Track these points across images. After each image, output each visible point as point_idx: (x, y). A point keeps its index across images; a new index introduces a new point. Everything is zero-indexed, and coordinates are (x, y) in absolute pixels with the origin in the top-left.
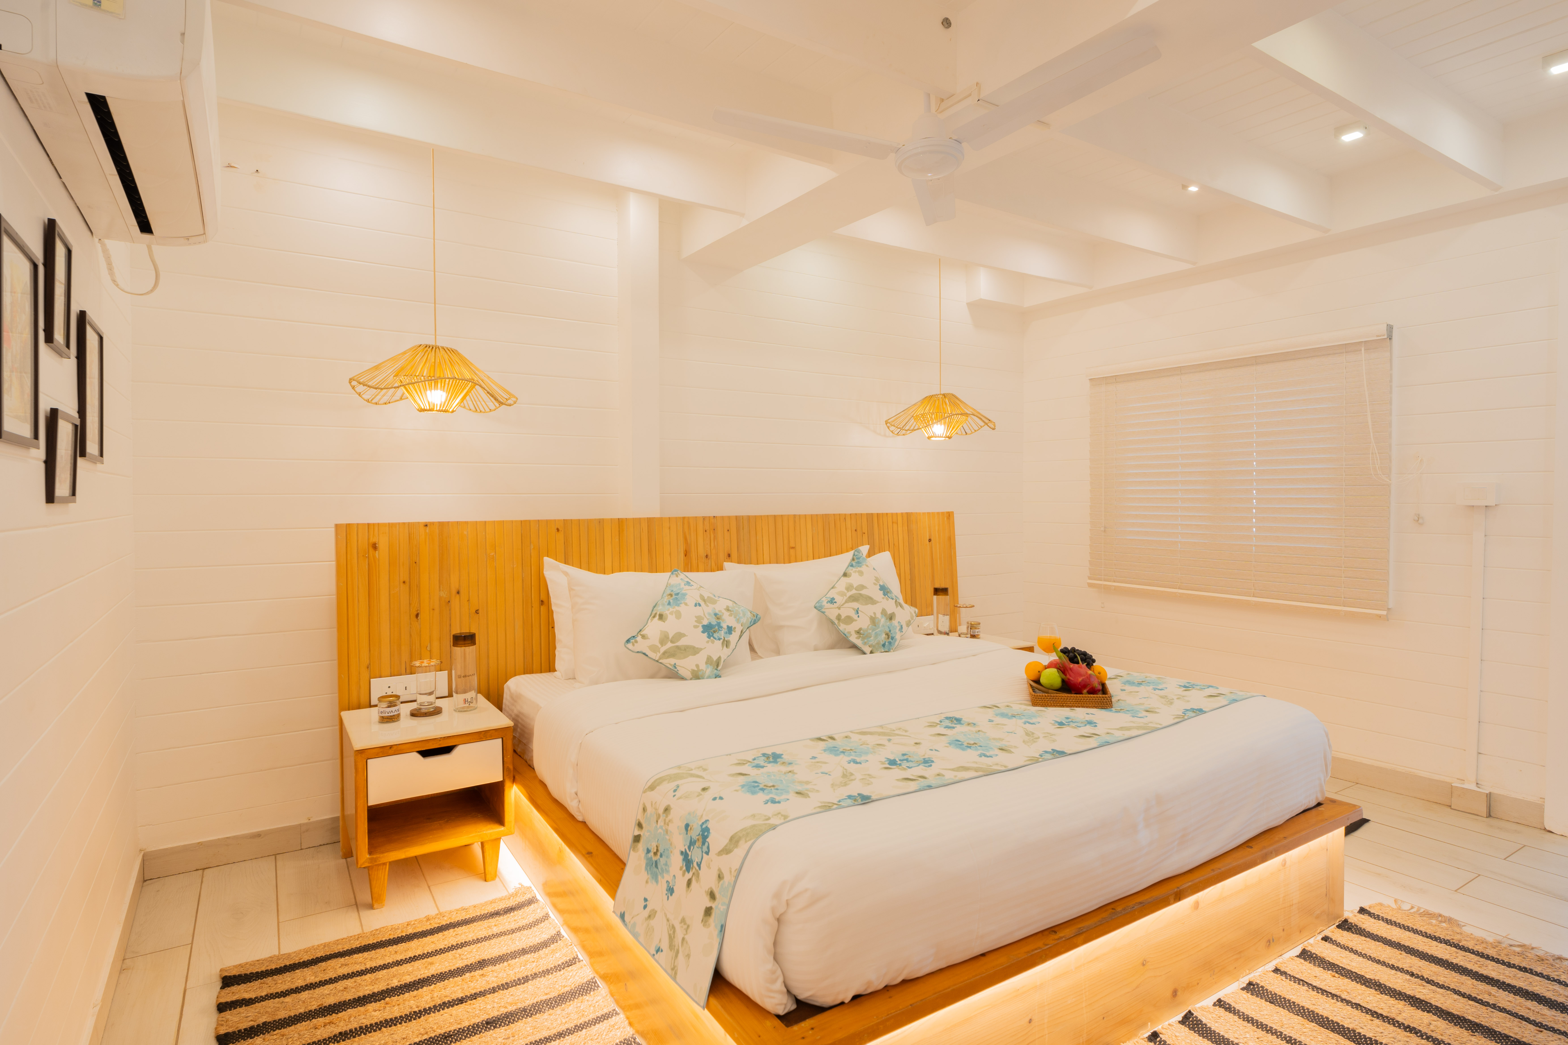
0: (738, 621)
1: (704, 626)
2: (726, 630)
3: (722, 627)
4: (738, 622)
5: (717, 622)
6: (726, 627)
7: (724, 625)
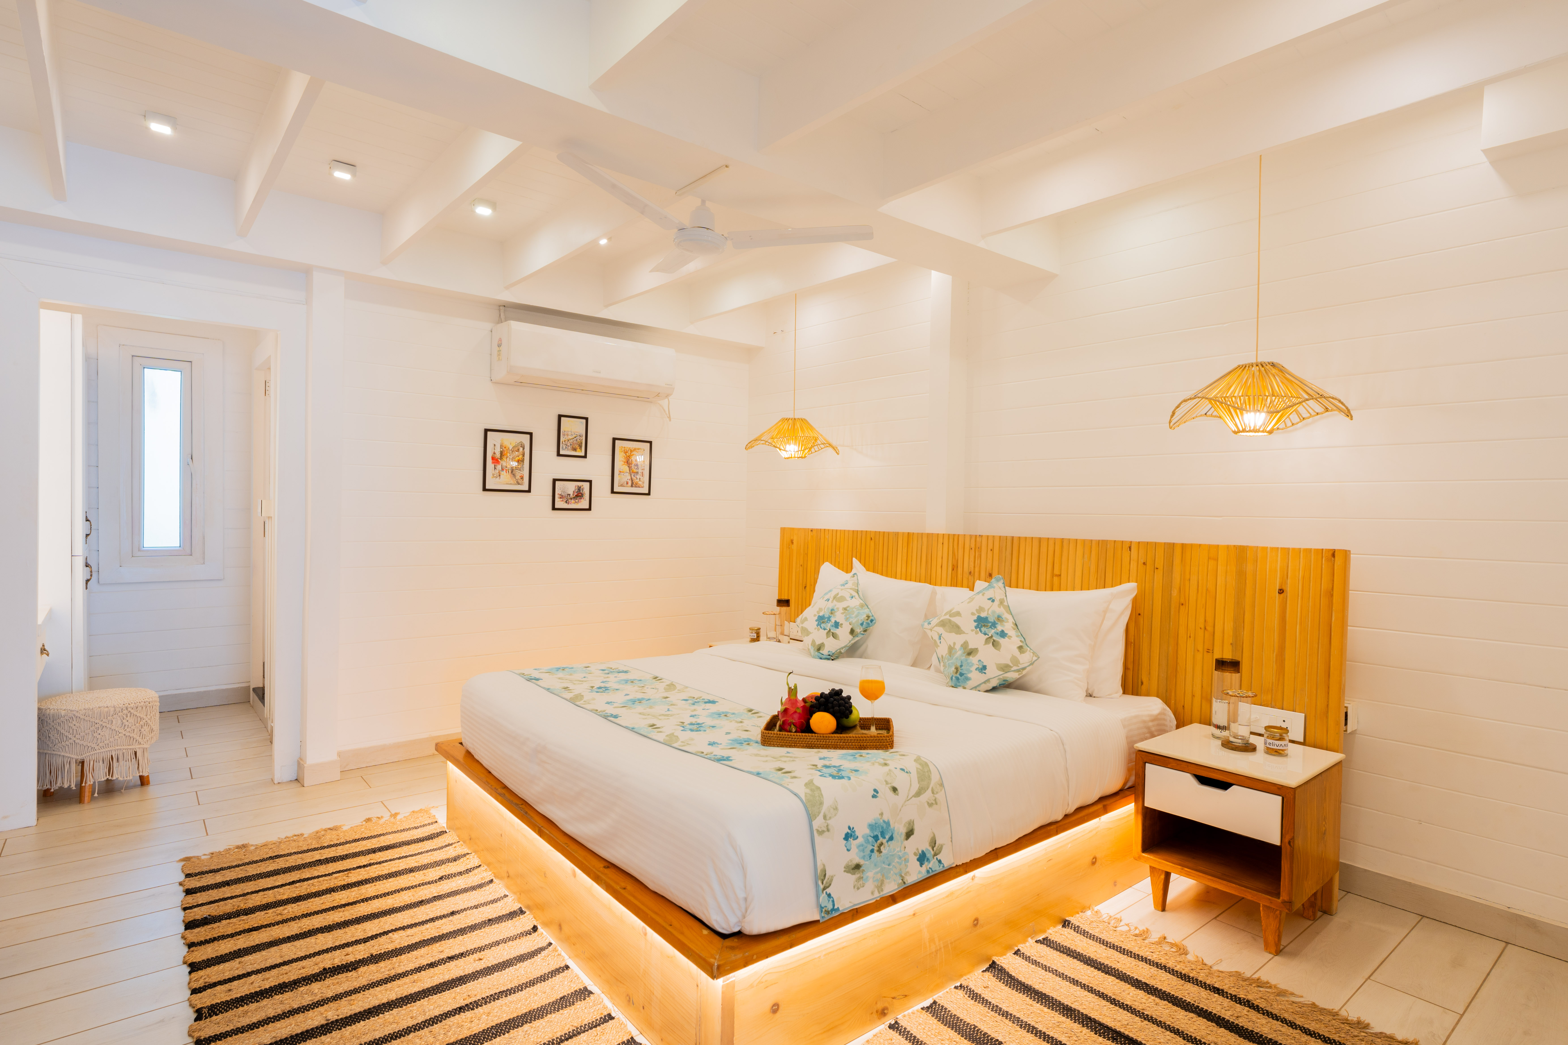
0: (847, 619)
1: (819, 616)
2: (833, 624)
3: (830, 621)
4: (846, 620)
6: (833, 622)
7: (833, 620)
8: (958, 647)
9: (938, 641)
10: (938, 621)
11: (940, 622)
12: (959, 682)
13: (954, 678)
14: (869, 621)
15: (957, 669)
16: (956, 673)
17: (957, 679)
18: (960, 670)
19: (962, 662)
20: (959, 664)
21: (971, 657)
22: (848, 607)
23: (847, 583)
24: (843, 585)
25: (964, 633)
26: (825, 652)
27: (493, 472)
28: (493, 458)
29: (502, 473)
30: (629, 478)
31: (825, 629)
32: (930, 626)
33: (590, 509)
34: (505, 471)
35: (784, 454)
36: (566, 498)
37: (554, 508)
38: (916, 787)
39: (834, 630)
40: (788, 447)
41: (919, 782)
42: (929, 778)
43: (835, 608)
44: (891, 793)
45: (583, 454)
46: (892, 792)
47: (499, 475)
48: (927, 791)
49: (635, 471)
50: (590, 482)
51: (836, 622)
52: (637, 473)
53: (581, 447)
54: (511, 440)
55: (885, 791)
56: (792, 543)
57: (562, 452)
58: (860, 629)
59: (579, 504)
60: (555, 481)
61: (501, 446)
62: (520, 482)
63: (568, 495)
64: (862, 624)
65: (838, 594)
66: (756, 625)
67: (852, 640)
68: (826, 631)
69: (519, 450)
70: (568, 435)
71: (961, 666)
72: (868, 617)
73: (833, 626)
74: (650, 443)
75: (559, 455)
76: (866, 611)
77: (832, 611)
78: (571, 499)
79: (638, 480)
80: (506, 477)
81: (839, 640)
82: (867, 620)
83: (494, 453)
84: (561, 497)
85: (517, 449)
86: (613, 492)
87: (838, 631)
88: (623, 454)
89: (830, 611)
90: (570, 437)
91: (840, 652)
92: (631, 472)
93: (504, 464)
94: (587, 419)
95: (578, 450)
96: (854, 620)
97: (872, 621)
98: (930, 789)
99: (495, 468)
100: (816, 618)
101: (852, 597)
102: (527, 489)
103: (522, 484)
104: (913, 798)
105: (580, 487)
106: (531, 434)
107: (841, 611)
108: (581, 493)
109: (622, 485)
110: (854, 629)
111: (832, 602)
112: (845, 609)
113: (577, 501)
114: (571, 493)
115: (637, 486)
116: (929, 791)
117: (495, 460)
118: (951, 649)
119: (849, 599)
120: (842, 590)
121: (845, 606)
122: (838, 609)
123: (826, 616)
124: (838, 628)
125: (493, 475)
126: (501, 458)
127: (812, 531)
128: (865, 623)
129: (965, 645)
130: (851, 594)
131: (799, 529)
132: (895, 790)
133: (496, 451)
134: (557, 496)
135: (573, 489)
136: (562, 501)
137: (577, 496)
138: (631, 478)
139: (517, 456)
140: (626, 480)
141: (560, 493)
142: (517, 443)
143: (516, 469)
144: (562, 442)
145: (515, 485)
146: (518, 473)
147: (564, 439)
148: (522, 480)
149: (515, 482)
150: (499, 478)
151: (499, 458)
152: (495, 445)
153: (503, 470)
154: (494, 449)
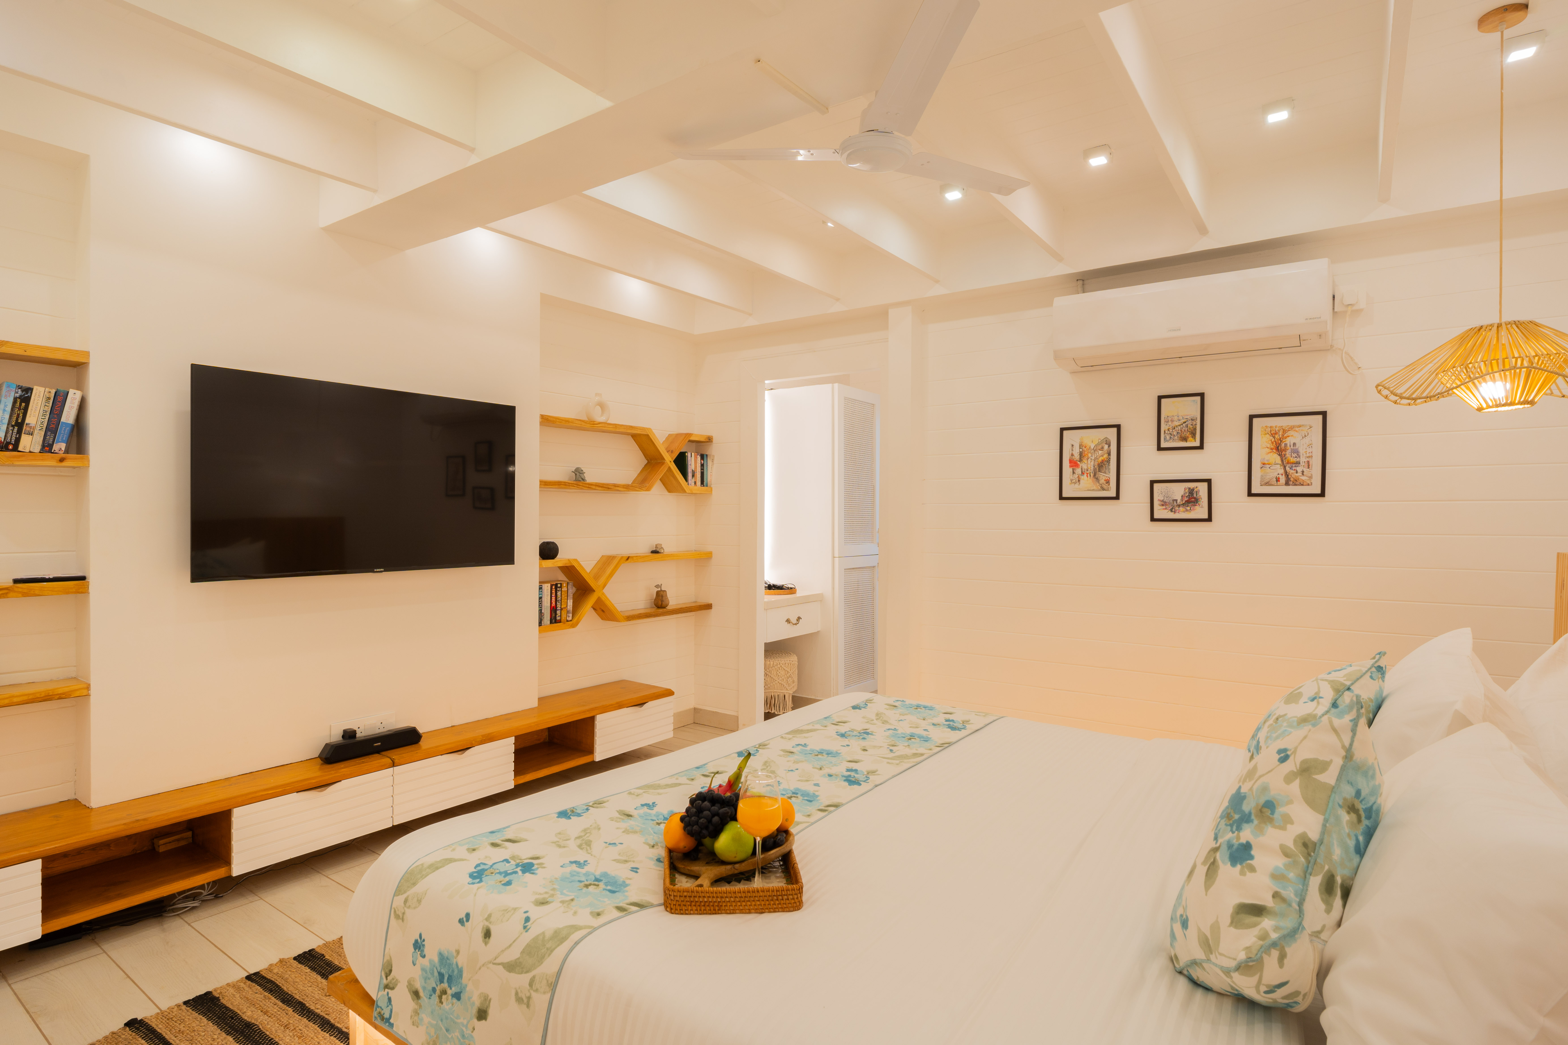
27: (1072, 478)
28: (1071, 461)
29: (1082, 477)
30: (1282, 471)
33: (1209, 519)
34: (1085, 475)
36: (1172, 505)
37: (1153, 519)
38: (513, 955)
41: (522, 952)
42: (541, 960)
44: (479, 935)
45: (1197, 444)
46: (483, 934)
47: (1079, 481)
48: (523, 975)
49: (1292, 460)
50: (1209, 481)
52: (1299, 463)
53: (1193, 435)
54: (1092, 438)
55: (476, 926)
57: (1163, 445)
59: (1192, 512)
60: (1152, 483)
61: (1081, 446)
62: (1105, 487)
63: (1174, 500)
69: (1103, 448)
70: (1172, 421)
74: (1324, 414)
75: (1160, 449)
78: (1179, 506)
79: (1299, 474)
83: (1072, 455)
84: (1164, 504)
85: (1100, 447)
86: (1250, 494)
88: (1269, 437)
90: (1177, 423)
92: (1284, 463)
93: (1085, 467)
94: (1202, 395)
95: (1190, 439)
98: (529, 976)
99: (1074, 473)
102: (1114, 495)
103: (1108, 490)
104: (501, 967)
105: (1193, 490)
106: (1118, 427)
108: (1195, 498)
109: (1267, 484)
113: (1188, 508)
114: (1179, 499)
115: (1296, 483)
116: (527, 977)
117: (1074, 464)
125: (1071, 480)
126: (1081, 460)
132: (487, 934)
133: (1074, 453)
134: (1156, 503)
135: (1182, 493)
136: (1166, 509)
137: (1188, 502)
138: (1286, 472)
139: (1101, 456)
140: (1275, 475)
141: (1162, 499)
142: (1100, 440)
143: (1099, 471)
144: (1165, 431)
145: (1100, 490)
146: (1102, 477)
147: (1167, 427)
148: (1107, 484)
149: (1099, 488)
150: (1079, 484)
151: (1079, 460)
152: (1072, 445)
153: (1084, 474)
154: (1072, 450)
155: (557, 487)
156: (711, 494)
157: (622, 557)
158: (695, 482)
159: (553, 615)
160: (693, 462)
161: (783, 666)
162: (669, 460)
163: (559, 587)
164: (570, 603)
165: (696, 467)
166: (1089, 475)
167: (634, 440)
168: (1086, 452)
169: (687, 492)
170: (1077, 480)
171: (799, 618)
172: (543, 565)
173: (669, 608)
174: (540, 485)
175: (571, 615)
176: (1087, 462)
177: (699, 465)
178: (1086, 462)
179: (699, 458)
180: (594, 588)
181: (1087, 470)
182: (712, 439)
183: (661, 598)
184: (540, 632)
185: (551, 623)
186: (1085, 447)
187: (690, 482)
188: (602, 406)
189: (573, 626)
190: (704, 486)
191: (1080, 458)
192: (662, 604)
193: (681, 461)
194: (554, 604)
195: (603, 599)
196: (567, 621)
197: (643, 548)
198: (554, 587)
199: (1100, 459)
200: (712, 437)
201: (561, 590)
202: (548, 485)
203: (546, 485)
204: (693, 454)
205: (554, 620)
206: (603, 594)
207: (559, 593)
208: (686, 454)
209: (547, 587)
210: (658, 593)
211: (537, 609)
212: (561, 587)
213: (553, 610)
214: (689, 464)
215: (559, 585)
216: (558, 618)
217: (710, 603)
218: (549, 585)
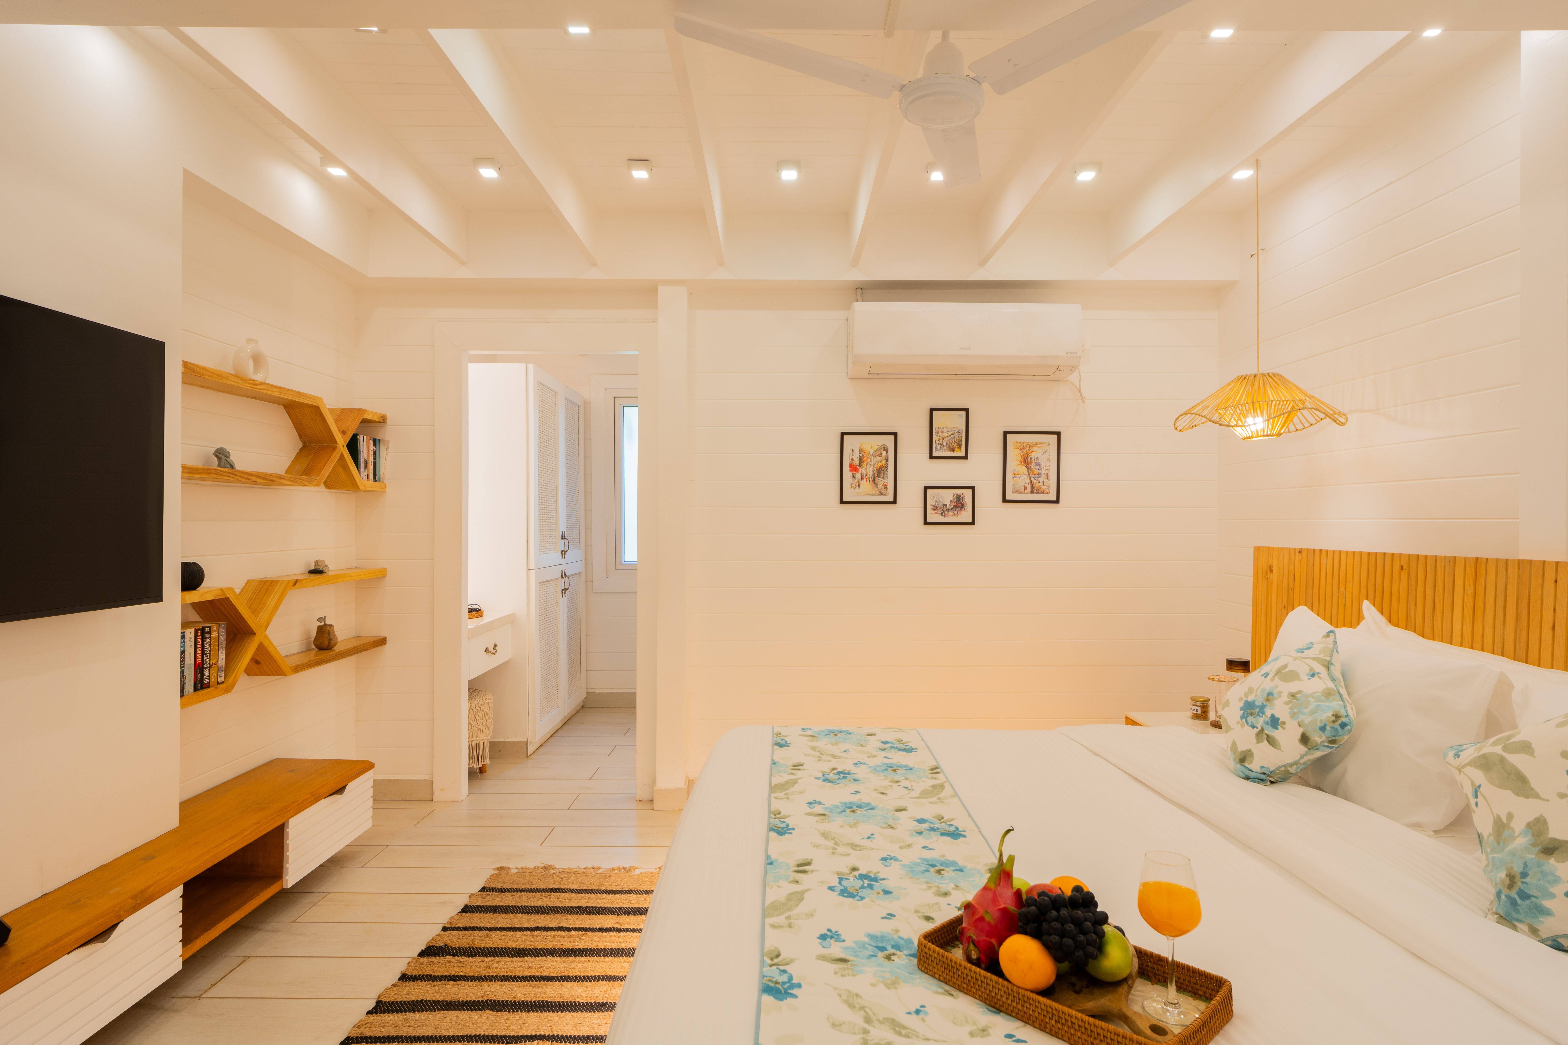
0: (1293, 715)
1: (1247, 702)
2: (1268, 719)
3: (1263, 713)
4: (1292, 717)
5: (1263, 703)
6: (1269, 716)
7: (1269, 712)
8: (1518, 825)
9: (1473, 801)
10: (1476, 755)
11: (1479, 757)
12: (1518, 912)
13: (1503, 897)
14: (1337, 725)
15: (1511, 877)
16: (1511, 886)
17: (1513, 903)
18: (1519, 884)
19: (1525, 866)
20: (1518, 869)
21: (1552, 861)
22: (1300, 692)
23: (1309, 648)
24: (1301, 651)
25: (1537, 796)
26: (1255, 766)
27: (852, 482)
28: (851, 466)
29: (862, 481)
30: (1028, 481)
31: (1253, 727)
32: (1457, 762)
33: (973, 522)
34: (865, 479)
35: (1240, 432)
36: (942, 510)
37: (926, 523)
39: (1269, 731)
40: (1250, 420)
43: (1275, 692)
45: (963, 454)
47: (859, 485)
49: (1036, 472)
50: (973, 488)
51: (1273, 716)
52: (1040, 474)
53: (960, 446)
54: (871, 444)
56: (1271, 571)
57: (935, 454)
58: (1320, 737)
59: (959, 516)
60: (926, 489)
61: (860, 451)
62: (883, 491)
63: (944, 505)
64: (1323, 729)
65: (1286, 666)
66: (1203, 694)
67: (1306, 754)
68: (1256, 730)
69: (881, 454)
70: (942, 432)
71: (1524, 875)
72: (1337, 716)
73: (1267, 723)
74: (1058, 434)
75: (931, 457)
76: (1336, 705)
77: (1269, 697)
78: (948, 510)
79: (1041, 484)
80: (866, 486)
81: (1279, 749)
82: (1334, 722)
83: (852, 460)
84: (935, 508)
85: (878, 453)
86: (1005, 500)
87: (1276, 734)
88: (1018, 451)
89: (1265, 695)
90: (946, 435)
91: (1288, 772)
92: (1030, 474)
93: (864, 472)
94: (967, 410)
95: (957, 449)
96: (1307, 720)
97: (1343, 725)
99: (853, 477)
100: (1241, 704)
101: (1313, 675)
102: (892, 500)
103: (886, 495)
105: (960, 496)
106: (895, 434)
107: (1285, 698)
108: (961, 503)
109: (1018, 492)
110: (1308, 734)
111: (1272, 680)
112: (1293, 695)
113: (956, 513)
114: (948, 504)
115: (1039, 491)
117: (854, 469)
118: (1501, 827)
119: (1304, 677)
120: (1295, 659)
121: (1294, 690)
122: (1280, 693)
123: (1258, 703)
124: (1277, 729)
125: (851, 485)
126: (860, 465)
127: (1300, 552)
128: (1328, 728)
129: (1538, 826)
130: (1311, 669)
131: (1281, 550)
133: (854, 457)
134: (929, 507)
135: (951, 498)
136: (937, 513)
137: (955, 507)
138: (1031, 482)
139: (879, 461)
140: (1023, 484)
141: (934, 504)
142: (878, 447)
143: (878, 477)
144: (936, 441)
145: (878, 495)
146: (881, 482)
147: (938, 438)
148: (885, 489)
149: (878, 492)
150: (859, 488)
151: (858, 465)
152: (852, 450)
153: (863, 478)
154: (852, 455)
155: (205, 476)
156: (384, 492)
157: (289, 581)
158: (368, 475)
159: (199, 677)
160: (365, 449)
161: (482, 707)
162: (342, 442)
163: (207, 633)
164: (222, 655)
165: (368, 455)
166: (868, 480)
167: (288, 413)
168: (865, 458)
169: (361, 488)
170: (857, 485)
171: (495, 645)
172: (187, 599)
173: (338, 648)
174: (183, 472)
175: (223, 674)
176: (867, 467)
177: (371, 453)
178: (865, 467)
179: (371, 442)
180: (255, 630)
181: (867, 475)
182: (386, 419)
183: (326, 635)
184: (183, 706)
185: (195, 689)
186: (865, 453)
187: (362, 475)
188: (258, 359)
189: (228, 690)
190: (376, 481)
191: (860, 463)
192: (329, 644)
193: (353, 446)
194: (199, 660)
195: (266, 645)
196: (218, 683)
197: (297, 567)
198: (199, 634)
199: (879, 464)
200: (386, 416)
201: (210, 637)
202: (193, 473)
203: (190, 473)
204: (365, 437)
205: (200, 685)
206: (266, 637)
207: (207, 642)
208: (358, 437)
209: (190, 633)
210: (320, 630)
211: (179, 670)
212: (210, 632)
213: (199, 668)
214: (361, 450)
215: (207, 630)
216: (206, 681)
217: (383, 635)
218: (193, 631)
